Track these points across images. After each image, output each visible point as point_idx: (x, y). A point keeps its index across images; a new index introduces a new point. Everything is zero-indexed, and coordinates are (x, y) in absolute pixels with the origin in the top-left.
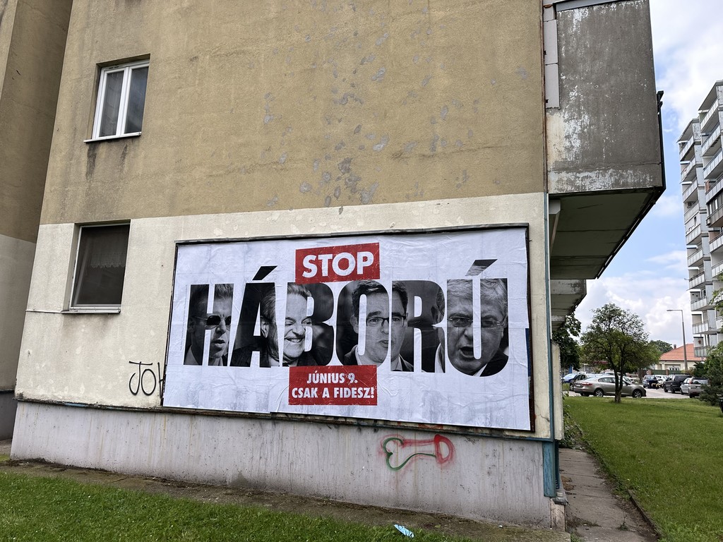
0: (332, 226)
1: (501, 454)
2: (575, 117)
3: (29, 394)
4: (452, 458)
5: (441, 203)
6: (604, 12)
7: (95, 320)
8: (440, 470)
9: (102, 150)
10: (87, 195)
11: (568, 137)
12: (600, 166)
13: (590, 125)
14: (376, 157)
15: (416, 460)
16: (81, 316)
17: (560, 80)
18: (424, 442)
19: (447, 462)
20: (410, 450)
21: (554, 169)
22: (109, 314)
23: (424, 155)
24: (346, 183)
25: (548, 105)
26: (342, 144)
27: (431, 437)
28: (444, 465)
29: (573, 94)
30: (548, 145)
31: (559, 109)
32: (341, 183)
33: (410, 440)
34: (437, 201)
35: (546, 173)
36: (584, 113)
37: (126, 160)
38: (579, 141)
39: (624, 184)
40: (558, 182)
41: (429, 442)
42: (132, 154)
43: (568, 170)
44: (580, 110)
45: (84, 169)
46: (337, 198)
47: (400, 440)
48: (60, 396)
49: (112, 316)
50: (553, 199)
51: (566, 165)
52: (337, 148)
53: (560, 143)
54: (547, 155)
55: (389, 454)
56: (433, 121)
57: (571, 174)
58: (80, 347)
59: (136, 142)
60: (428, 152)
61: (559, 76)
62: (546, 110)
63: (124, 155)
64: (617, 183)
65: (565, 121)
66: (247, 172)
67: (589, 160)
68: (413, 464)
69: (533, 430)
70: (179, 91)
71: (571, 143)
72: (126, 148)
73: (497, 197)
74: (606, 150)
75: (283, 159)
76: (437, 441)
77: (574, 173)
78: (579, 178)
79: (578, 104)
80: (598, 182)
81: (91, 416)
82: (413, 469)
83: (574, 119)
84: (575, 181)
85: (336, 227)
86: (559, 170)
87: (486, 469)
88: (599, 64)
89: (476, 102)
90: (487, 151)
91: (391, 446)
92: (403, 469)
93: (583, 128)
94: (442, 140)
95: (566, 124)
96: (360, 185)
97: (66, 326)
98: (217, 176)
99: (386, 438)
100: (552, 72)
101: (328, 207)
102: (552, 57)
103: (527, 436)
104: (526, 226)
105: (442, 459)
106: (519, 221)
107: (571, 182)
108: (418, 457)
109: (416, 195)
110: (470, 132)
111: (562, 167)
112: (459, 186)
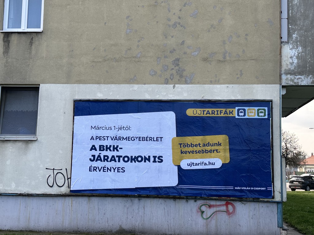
0: (169, 95)
1: (258, 209)
2: (295, 48)
4: (234, 212)
5: (229, 86)
7: (20, 144)
8: (228, 218)
9: (14, 38)
10: (5, 66)
11: (291, 57)
12: (306, 73)
13: (302, 53)
14: (193, 59)
15: (216, 214)
16: (8, 142)
17: (288, 28)
18: (221, 205)
19: (232, 214)
20: (213, 210)
21: (284, 73)
22: (29, 140)
23: (220, 60)
24: (177, 72)
25: (282, 40)
26: (174, 50)
27: (224, 203)
28: (230, 215)
29: (294, 36)
30: (282, 61)
31: (288, 43)
32: (174, 72)
33: (213, 205)
34: (227, 85)
35: (281, 75)
36: (299, 46)
37: (33, 47)
38: (296, 60)
40: (286, 79)
41: (223, 205)
42: (37, 43)
43: (291, 74)
44: (297, 44)
46: (172, 80)
47: (208, 205)
49: (31, 141)
50: (283, 87)
51: (290, 72)
52: (171, 52)
53: (287, 60)
54: (281, 65)
55: (203, 212)
56: (224, 42)
57: (292, 76)
58: (9, 160)
59: (39, 36)
60: (222, 59)
61: (288, 26)
62: (281, 42)
63: (31, 43)
64: (313, 82)
65: (290, 49)
66: (117, 61)
67: (301, 70)
68: (215, 216)
69: (273, 198)
70: (68, 7)
71: (293, 61)
72: (32, 39)
73: (257, 85)
74: (309, 66)
75: (139, 55)
76: (227, 205)
77: (294, 76)
78: (296, 78)
79: (296, 41)
80: (305, 81)
81: (20, 199)
82: (215, 219)
83: (294, 48)
84: (294, 79)
85: (171, 96)
86: (287, 74)
87: (251, 217)
88: (307, 22)
89: (247, 35)
90: (253, 61)
91: (203, 208)
92: (210, 219)
93: (299, 54)
94: (229, 53)
95: (291, 51)
96: (185, 73)
98: (98, 62)
99: (201, 205)
100: (285, 22)
101: (167, 84)
102: (285, 15)
103: (270, 200)
104: (271, 101)
105: (230, 213)
106: (268, 98)
107: (292, 80)
108: (218, 213)
109: (216, 81)
110: (244, 50)
111: (288, 72)
112: (238, 78)
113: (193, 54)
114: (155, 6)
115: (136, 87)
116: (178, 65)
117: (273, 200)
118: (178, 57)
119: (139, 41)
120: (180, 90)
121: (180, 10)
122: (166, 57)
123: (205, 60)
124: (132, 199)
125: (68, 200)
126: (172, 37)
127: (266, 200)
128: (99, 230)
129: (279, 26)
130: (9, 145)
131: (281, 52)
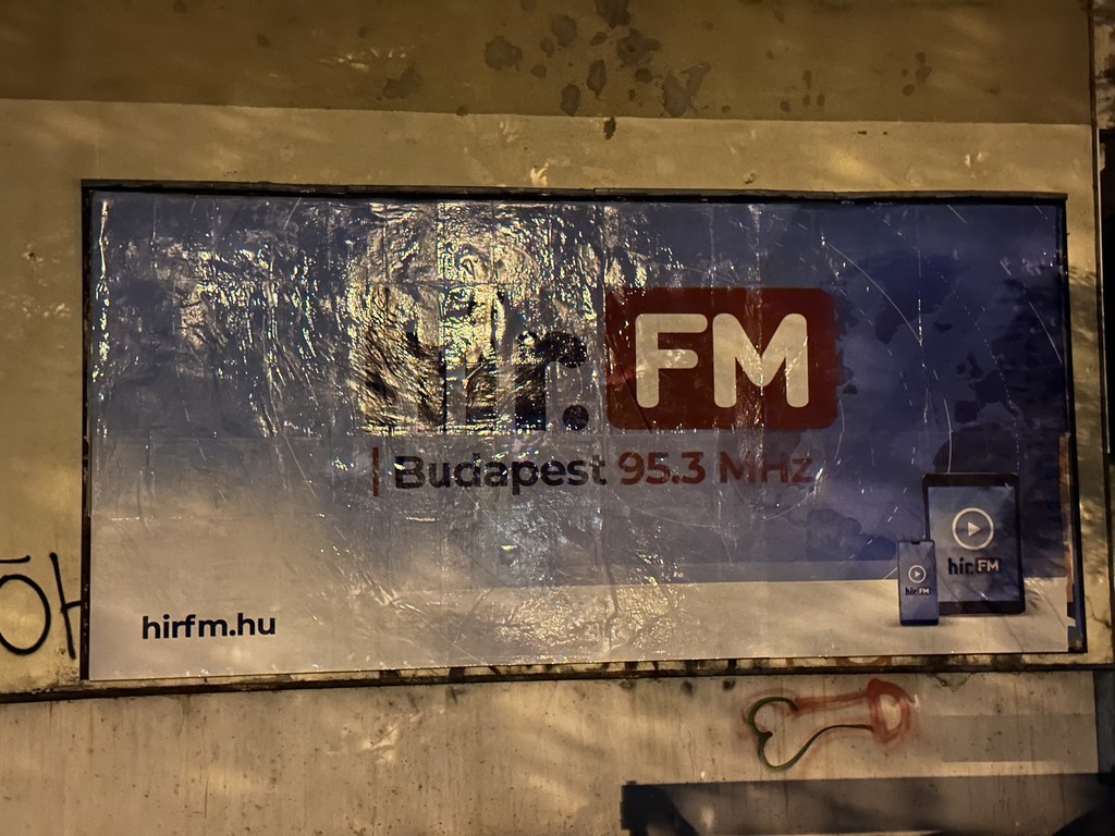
1: (1013, 704)
5: (868, 129)
8: (882, 753)
15: (827, 742)
18: (846, 698)
19: (898, 739)
20: (813, 722)
21: (1108, 73)
24: (620, 54)
28: (891, 744)
32: (607, 52)
33: (813, 698)
34: (858, 125)
41: (856, 696)
46: (598, 93)
47: (787, 701)
50: (1103, 134)
55: (763, 737)
68: (823, 751)
69: (1083, 650)
73: (996, 126)
85: (598, 172)
91: (766, 718)
96: (658, 63)
99: (754, 700)
101: (572, 115)
104: (1060, 201)
105: (887, 732)
108: (833, 735)
112: (908, 90)
115: (418, 123)
116: (624, 18)
117: (1080, 658)
120: (636, 143)
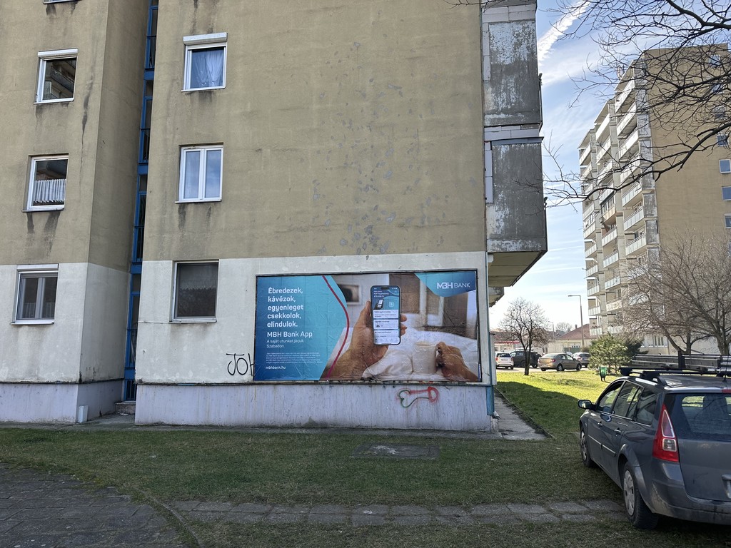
0: (362, 267)
1: (464, 394)
3: (147, 379)
4: (438, 399)
5: (428, 255)
6: (517, 149)
7: (197, 327)
8: (431, 405)
9: (190, 209)
10: (181, 241)
11: (497, 220)
12: (514, 237)
13: (509, 215)
14: (388, 226)
16: (184, 325)
17: (493, 187)
18: (422, 391)
19: (435, 401)
20: (414, 396)
21: (490, 238)
22: (208, 323)
23: (417, 226)
24: (370, 241)
25: (487, 201)
26: (367, 216)
27: (426, 388)
28: (433, 402)
29: (501, 196)
30: (487, 225)
31: (493, 203)
32: (367, 240)
33: (414, 391)
34: (426, 254)
35: (486, 241)
36: (506, 207)
37: (211, 218)
38: (503, 223)
39: (527, 248)
40: (492, 245)
41: (425, 391)
42: (215, 213)
43: (498, 239)
44: (504, 205)
45: (177, 222)
46: (365, 250)
47: (408, 391)
48: (173, 379)
49: (210, 324)
50: (489, 254)
51: (497, 236)
52: (363, 218)
53: (493, 224)
54: (486, 230)
55: (402, 399)
56: (422, 206)
57: (499, 241)
58: (186, 346)
59: (218, 204)
60: (420, 225)
61: (493, 184)
62: (486, 204)
63: (209, 214)
64: (523, 247)
65: (496, 211)
66: (303, 230)
67: (508, 234)
68: (417, 403)
69: (481, 381)
70: (249, 172)
71: (499, 224)
72: (210, 209)
73: (460, 253)
74: (518, 229)
75: (328, 223)
76: (429, 390)
77: (501, 241)
78: (503, 244)
79: (503, 202)
80: (514, 246)
81: (199, 389)
82: (416, 406)
83: (501, 210)
84: (501, 245)
85: (364, 268)
86: (493, 239)
87: (457, 403)
89: (447, 197)
90: (454, 226)
91: (403, 395)
92: (410, 407)
93: (506, 215)
94: (428, 218)
95: (497, 213)
96: (379, 242)
97: (173, 332)
98: (282, 232)
99: (400, 391)
100: (489, 181)
101: (359, 255)
102: (489, 173)
103: (477, 383)
104: (476, 270)
105: (432, 400)
106: (473, 267)
107: (498, 246)
108: (419, 400)
109: (413, 249)
110: (444, 214)
111: (494, 237)
112: (438, 245)
113: (387, 220)
114: (344, 167)
115: (325, 259)
116: (371, 233)
117: (481, 383)
118: (371, 223)
119: (327, 208)
120: (374, 261)
121: (373, 172)
122: (357, 224)
123: (401, 226)
124: (323, 386)
125: (252, 389)
126: (364, 201)
127: (473, 383)
128: (287, 423)
129: (483, 186)
130: (186, 329)
131: (485, 215)
